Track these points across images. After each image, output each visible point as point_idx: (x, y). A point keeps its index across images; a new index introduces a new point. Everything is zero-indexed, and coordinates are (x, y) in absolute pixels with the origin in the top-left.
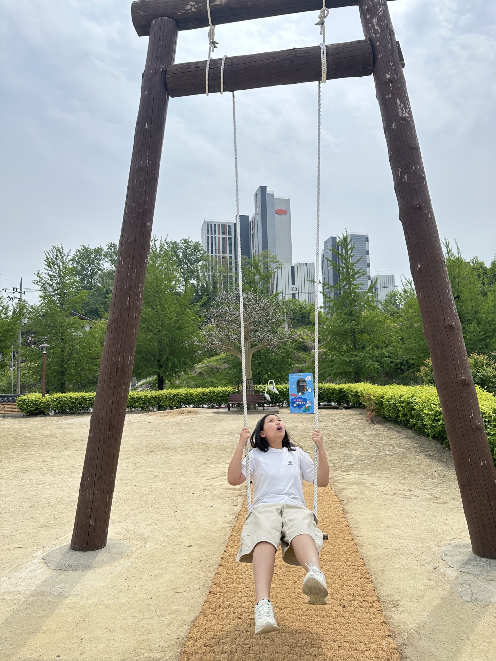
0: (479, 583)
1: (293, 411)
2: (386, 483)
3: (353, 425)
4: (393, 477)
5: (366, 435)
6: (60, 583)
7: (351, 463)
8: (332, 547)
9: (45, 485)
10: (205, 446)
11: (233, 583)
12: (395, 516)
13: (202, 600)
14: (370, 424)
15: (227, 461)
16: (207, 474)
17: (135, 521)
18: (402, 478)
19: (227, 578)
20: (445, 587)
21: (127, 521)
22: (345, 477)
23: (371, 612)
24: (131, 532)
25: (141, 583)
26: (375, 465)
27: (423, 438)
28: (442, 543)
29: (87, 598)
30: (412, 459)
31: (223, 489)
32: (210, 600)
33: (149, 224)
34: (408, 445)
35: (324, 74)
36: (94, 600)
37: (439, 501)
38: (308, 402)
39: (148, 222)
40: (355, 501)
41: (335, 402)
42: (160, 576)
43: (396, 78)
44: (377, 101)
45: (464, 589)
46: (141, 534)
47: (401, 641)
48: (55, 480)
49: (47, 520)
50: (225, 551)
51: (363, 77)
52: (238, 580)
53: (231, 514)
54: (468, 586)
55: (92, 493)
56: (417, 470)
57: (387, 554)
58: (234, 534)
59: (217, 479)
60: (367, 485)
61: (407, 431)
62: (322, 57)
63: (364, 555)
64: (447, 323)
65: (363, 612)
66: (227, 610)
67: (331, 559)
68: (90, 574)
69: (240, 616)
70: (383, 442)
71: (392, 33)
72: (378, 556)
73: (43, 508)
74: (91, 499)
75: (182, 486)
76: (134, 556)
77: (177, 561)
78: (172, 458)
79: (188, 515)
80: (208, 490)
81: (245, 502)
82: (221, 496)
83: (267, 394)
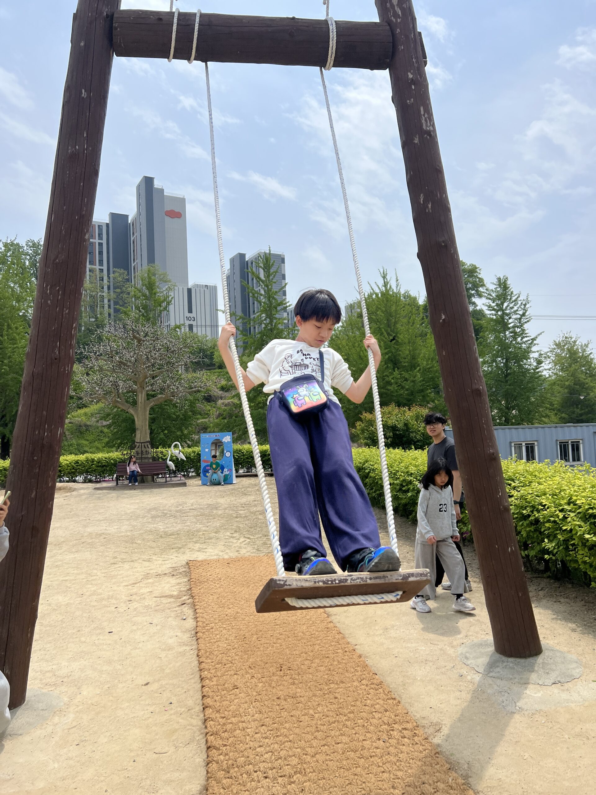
0: (514, 688)
10: (102, 537)
11: (235, 730)
13: (200, 760)
15: (143, 557)
16: (123, 578)
19: (224, 724)
20: (480, 697)
23: (418, 742)
24: (48, 675)
28: (455, 643)
31: (155, 597)
32: (215, 759)
33: (87, 237)
35: (331, 59)
43: (419, 79)
47: (464, 773)
50: (202, 686)
52: (240, 725)
53: (183, 632)
54: (505, 693)
57: (399, 664)
58: (202, 659)
59: (141, 585)
63: (375, 668)
64: (475, 387)
65: (409, 744)
66: (245, 769)
69: (265, 775)
72: (390, 667)
76: (70, 710)
78: (60, 557)
80: (135, 600)
81: (197, 613)
82: (157, 608)
83: (170, 461)
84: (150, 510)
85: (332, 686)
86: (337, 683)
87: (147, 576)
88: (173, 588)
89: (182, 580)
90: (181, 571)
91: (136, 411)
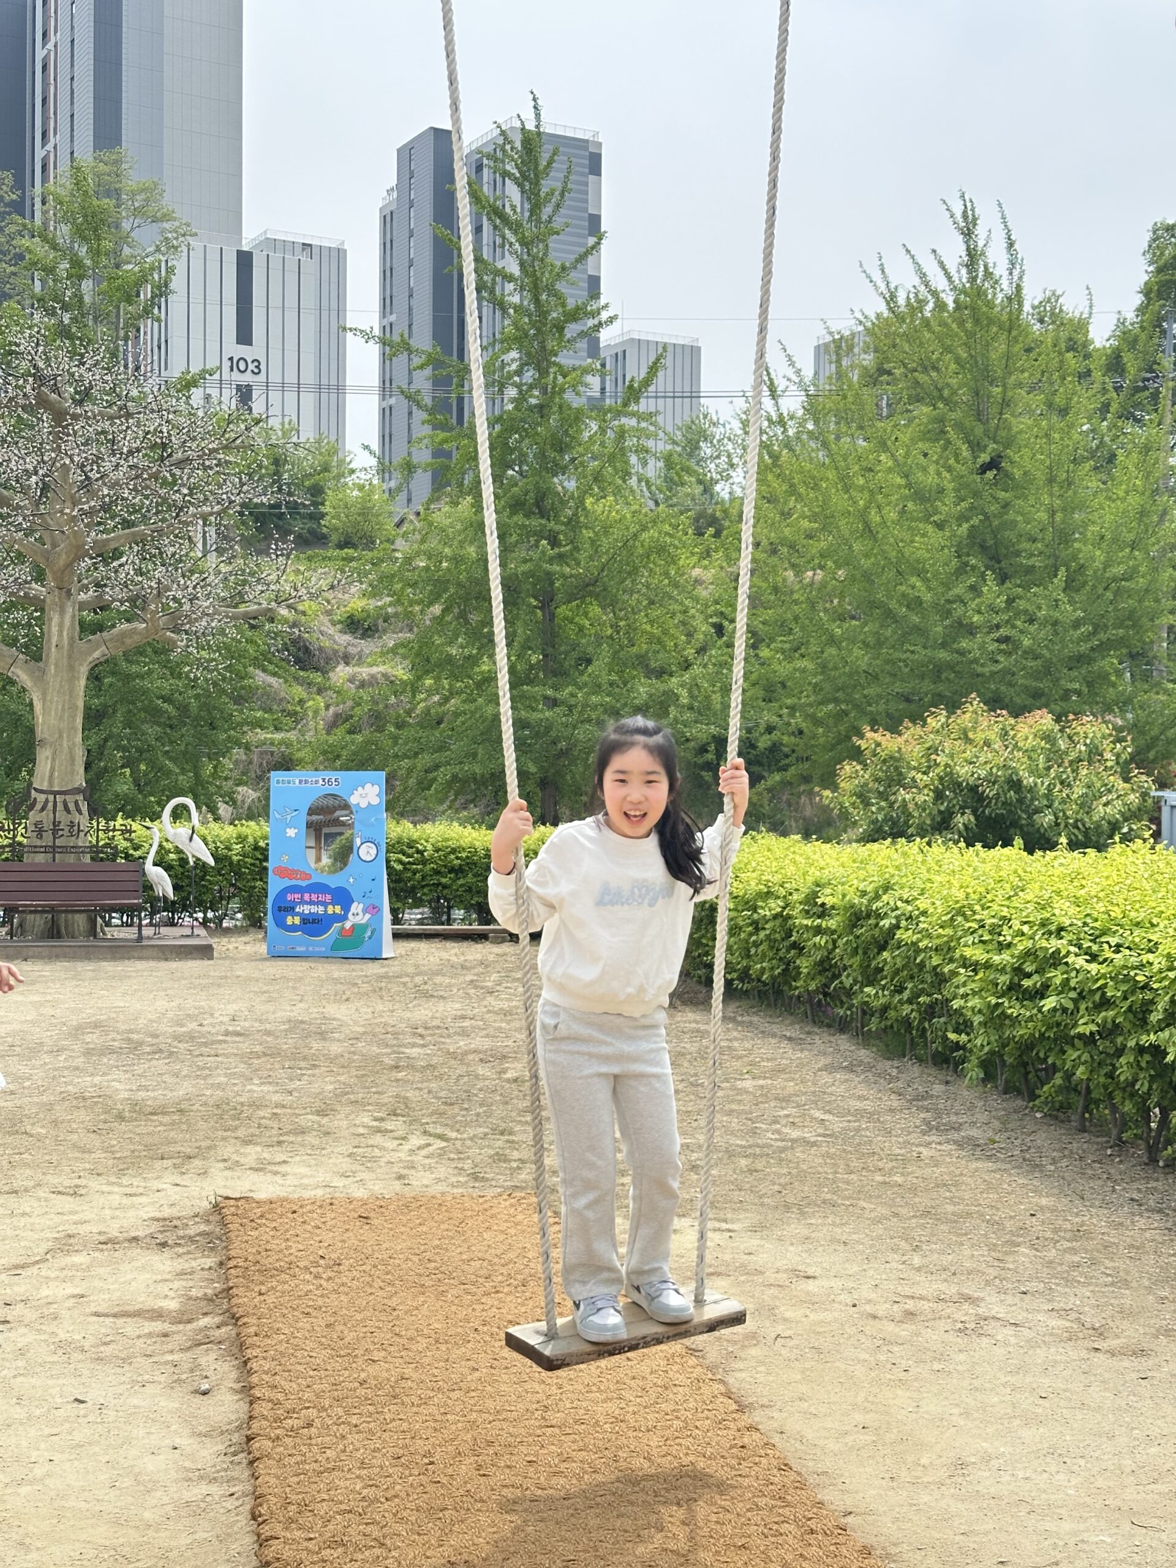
1: (281, 949)
2: (853, 1269)
4: (867, 1241)
12: (966, 1414)
15: (54, 1180)
18: (905, 1245)
26: (762, 1189)
30: (905, 1160)
31: (97, 1314)
34: (860, 1098)
37: (1114, 1343)
38: (357, 908)
41: (467, 909)
53: (200, 1435)
56: (950, 1208)
58: (271, 1529)
59: (44, 1271)
60: (770, 1276)
61: (826, 1038)
70: (748, 1084)
80: (20, 1322)
81: (250, 1373)
82: (108, 1350)
83: (155, 864)
84: (78, 1031)
87: (66, 1244)
88: (164, 1289)
89: (194, 1264)
90: (191, 1232)
91: (40, 677)
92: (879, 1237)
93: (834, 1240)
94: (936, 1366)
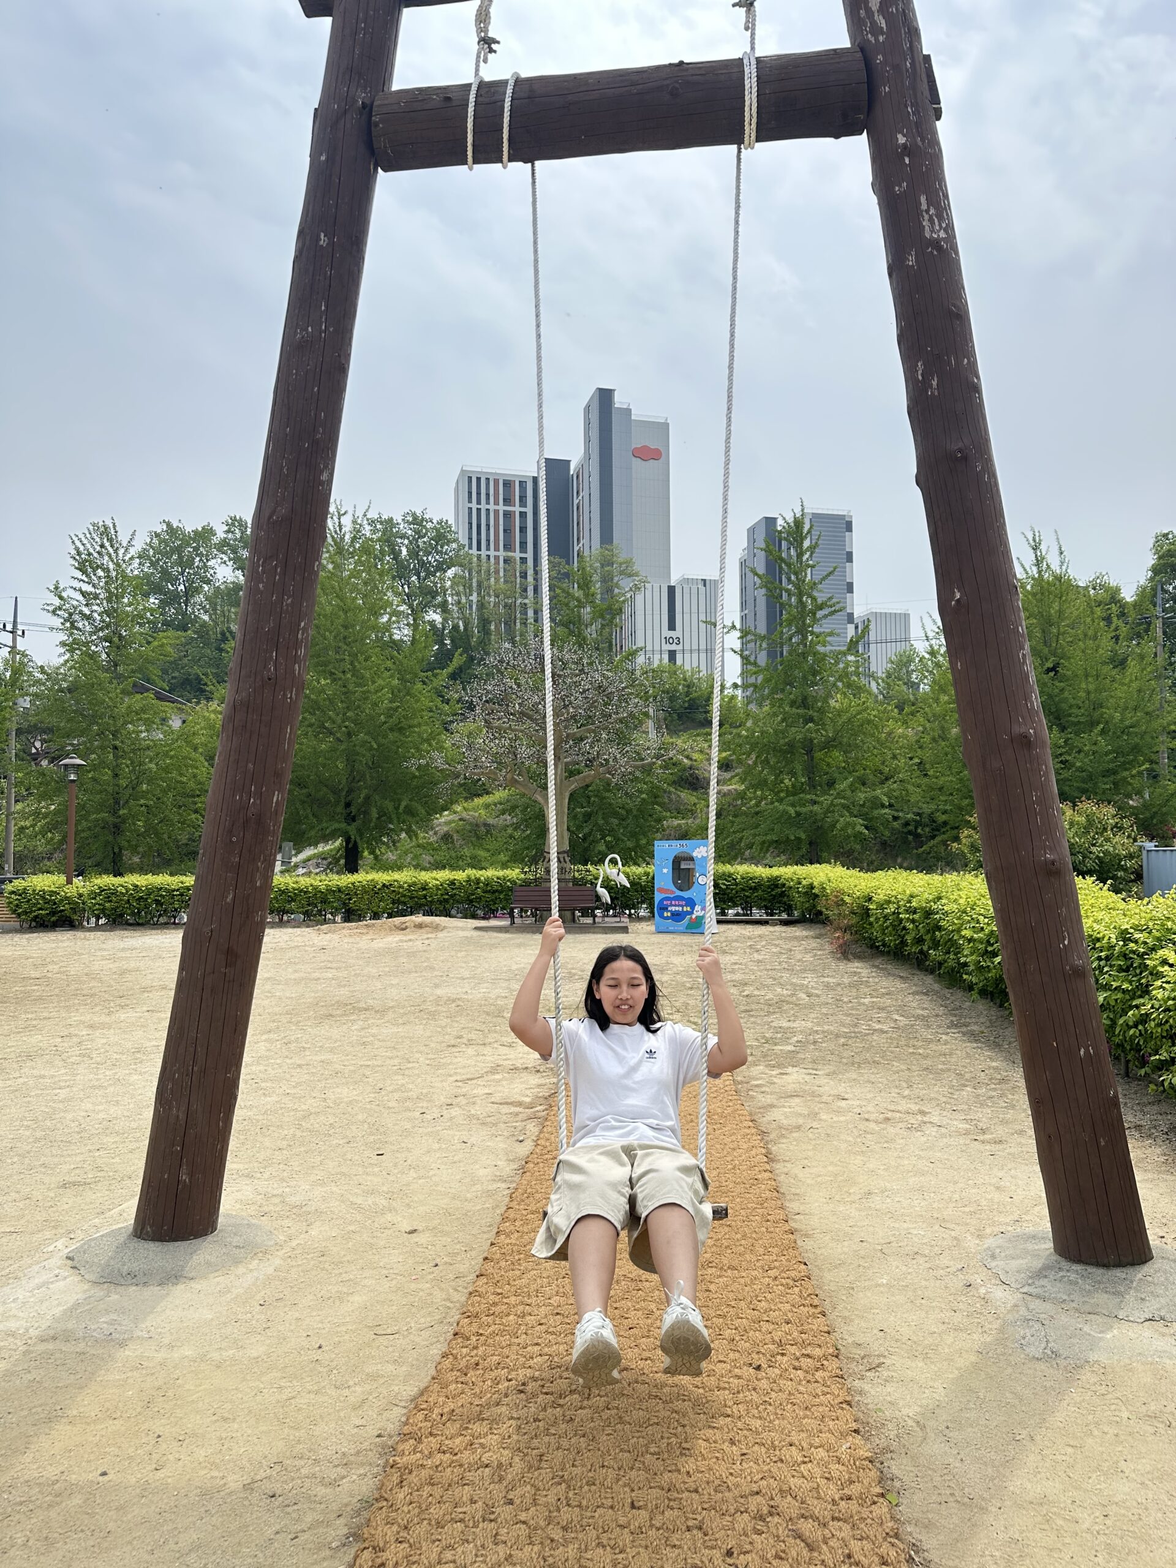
0: (1064, 1319)
1: (661, 929)
2: (869, 1096)
3: (799, 961)
4: (886, 1082)
5: (827, 986)
6: (107, 1312)
7: (790, 1048)
8: (739, 1236)
9: (74, 1089)
10: (453, 1005)
12: (886, 1170)
13: (436, 1351)
14: (839, 959)
15: (504, 1039)
16: (455, 1068)
17: (285, 1174)
18: (904, 1085)
19: (495, 1304)
20: (988, 1326)
21: (266, 1176)
22: (775, 1080)
23: (820, 1380)
24: (276, 1200)
25: (297, 1315)
26: (845, 1054)
27: (959, 994)
28: (988, 1231)
29: (171, 1347)
30: (931, 1041)
31: (493, 1103)
33: (324, 477)
34: (923, 1009)
35: (750, 128)
36: (188, 1351)
37: (987, 1137)
38: (698, 908)
39: (322, 472)
40: (794, 1135)
41: (760, 908)
42: (341, 1298)
43: (920, 144)
44: (874, 199)
45: (1028, 1333)
46: (298, 1203)
47: (883, 1443)
48: (98, 1080)
49: (77, 1171)
50: (492, 1244)
51: (843, 139)
52: (521, 1308)
53: (509, 1161)
54: (1037, 1326)
55: (183, 1108)
56: (940, 1067)
57: (862, 1253)
58: (514, 1204)
59: (479, 1082)
60: (824, 1099)
61: (922, 976)
62: (747, 87)
63: (811, 1256)
64: (1017, 730)
65: (800, 1381)
66: (493, 1374)
67: (735, 1263)
68: (180, 1293)
69: (521, 1388)
70: (866, 1001)
71: (914, 33)
72: (842, 1257)
73: (69, 1142)
74: (183, 1123)
75: (396, 1096)
76: (280, 1253)
77: (381, 1264)
78: (374, 1031)
79: (409, 1162)
80: (458, 1105)
81: (542, 1132)
82: (489, 1120)
83: (602, 887)
85: (710, 1271)
86: (721, 1269)
87: (495, 1069)
88: (528, 1092)
92: (894, 1081)
93: (869, 1081)
94: (885, 1145)
